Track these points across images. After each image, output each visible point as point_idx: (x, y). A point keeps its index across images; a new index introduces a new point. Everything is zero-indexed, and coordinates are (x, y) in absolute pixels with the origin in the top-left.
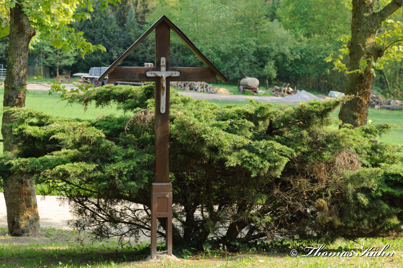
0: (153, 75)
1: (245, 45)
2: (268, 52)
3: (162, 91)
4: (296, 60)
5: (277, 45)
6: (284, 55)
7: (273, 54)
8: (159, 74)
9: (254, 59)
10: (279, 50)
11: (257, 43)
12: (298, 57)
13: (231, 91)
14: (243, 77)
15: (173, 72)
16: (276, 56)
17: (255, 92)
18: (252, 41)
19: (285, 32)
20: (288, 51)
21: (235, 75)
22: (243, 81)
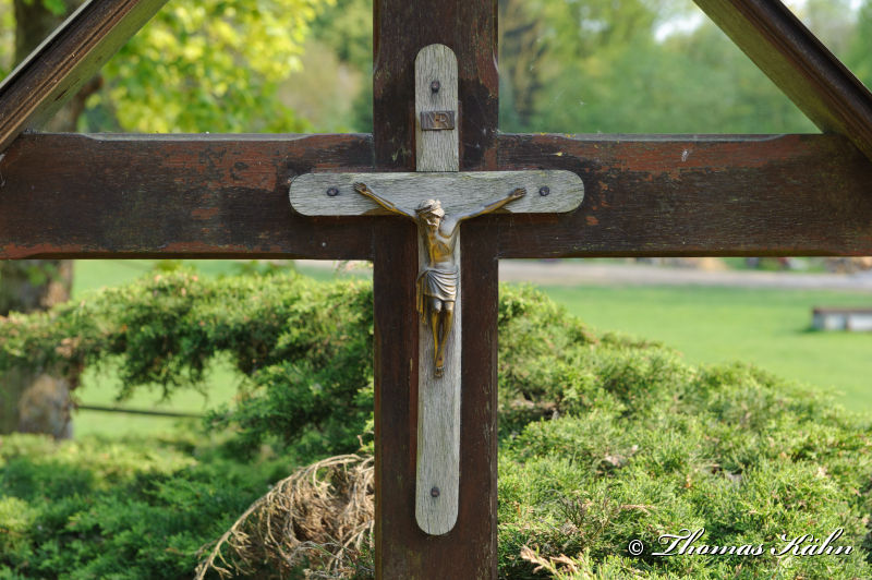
0: (348, 206)
3: (426, 344)
8: (399, 193)
15: (528, 178)
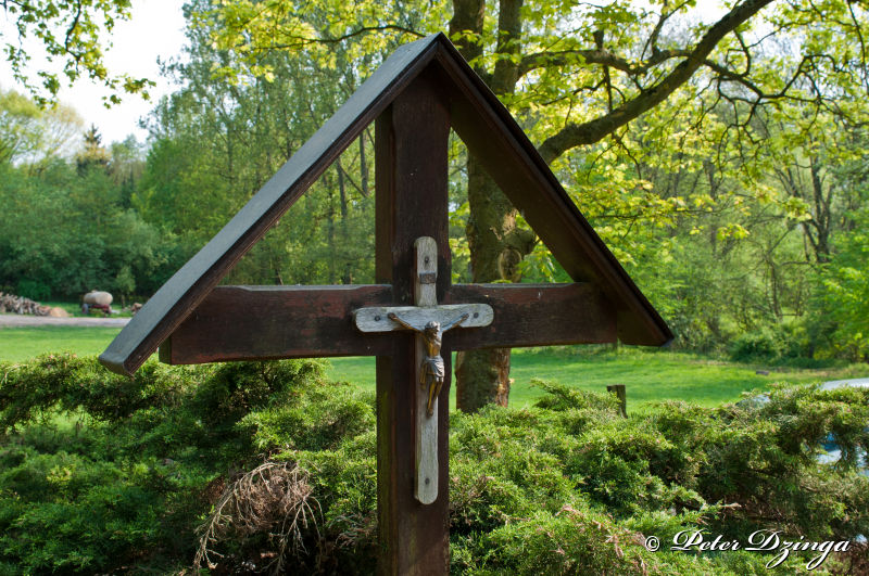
0: (384, 326)
1: (89, 245)
2: (122, 255)
4: (163, 265)
5: (135, 245)
6: (144, 259)
7: (129, 258)
9: (101, 265)
10: (138, 251)
11: (106, 241)
12: (165, 260)
13: (70, 312)
14: (86, 290)
15: (469, 308)
16: (134, 260)
17: (108, 312)
18: (98, 239)
19: (145, 226)
20: (150, 252)
21: (74, 287)
22: (88, 296)
